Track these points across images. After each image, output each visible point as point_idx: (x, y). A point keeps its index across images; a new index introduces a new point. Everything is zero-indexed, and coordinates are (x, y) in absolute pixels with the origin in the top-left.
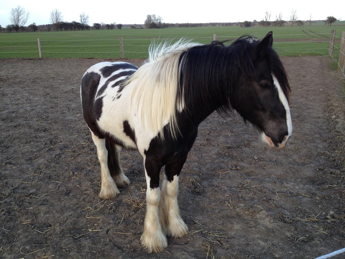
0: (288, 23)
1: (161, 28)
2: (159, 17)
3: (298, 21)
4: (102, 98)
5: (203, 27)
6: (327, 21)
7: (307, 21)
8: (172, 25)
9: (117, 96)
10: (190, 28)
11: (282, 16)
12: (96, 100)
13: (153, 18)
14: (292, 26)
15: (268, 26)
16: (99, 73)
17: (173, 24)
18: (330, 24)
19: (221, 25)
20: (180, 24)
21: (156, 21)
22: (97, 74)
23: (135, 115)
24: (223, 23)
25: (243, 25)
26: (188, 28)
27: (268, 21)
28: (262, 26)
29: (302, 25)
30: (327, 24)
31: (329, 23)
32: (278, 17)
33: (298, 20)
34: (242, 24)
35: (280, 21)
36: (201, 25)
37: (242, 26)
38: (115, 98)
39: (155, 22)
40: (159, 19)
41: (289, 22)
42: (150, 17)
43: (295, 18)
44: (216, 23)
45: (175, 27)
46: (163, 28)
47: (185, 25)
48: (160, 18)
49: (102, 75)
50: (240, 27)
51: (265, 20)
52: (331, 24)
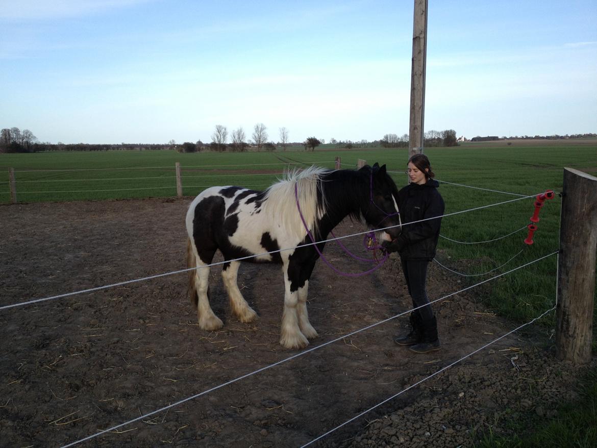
0: (250, 147)
1: (31, 152)
2: (26, 133)
3: (266, 144)
4: (236, 214)
5: (110, 151)
6: (309, 143)
7: (278, 144)
8: (53, 147)
9: (256, 212)
10: (88, 153)
11: (243, 136)
12: (227, 218)
13: (14, 135)
14: (259, 151)
15: (223, 150)
16: (220, 195)
17: (54, 145)
18: (312, 148)
19: (143, 149)
20: (67, 145)
21: (21, 141)
22: (217, 197)
23: (279, 226)
24: (147, 145)
25: (184, 150)
26: (83, 152)
27: (222, 143)
28: (214, 151)
29: (273, 150)
30: (308, 148)
31: (310, 147)
32: (237, 137)
33: (267, 142)
34: (180, 148)
35: (240, 143)
36: (107, 147)
37: (181, 151)
38: (253, 213)
39: (19, 141)
40: (26, 137)
41: (252, 145)
42: (9, 132)
43: (261, 140)
44: (134, 145)
45: (58, 150)
46: (34, 152)
47: (78, 148)
48: (29, 135)
49: (223, 197)
50: (178, 152)
51: (217, 142)
52: (314, 148)
